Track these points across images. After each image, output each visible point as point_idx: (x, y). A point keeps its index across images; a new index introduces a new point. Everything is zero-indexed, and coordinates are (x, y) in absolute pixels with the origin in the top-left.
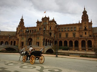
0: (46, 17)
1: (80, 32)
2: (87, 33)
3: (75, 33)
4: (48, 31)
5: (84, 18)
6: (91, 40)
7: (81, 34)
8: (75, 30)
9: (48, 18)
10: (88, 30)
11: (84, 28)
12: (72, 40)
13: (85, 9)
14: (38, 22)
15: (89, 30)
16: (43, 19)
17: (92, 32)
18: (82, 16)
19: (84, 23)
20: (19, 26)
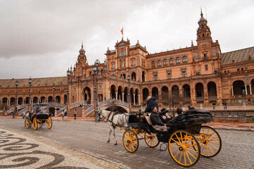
0: (122, 41)
1: (194, 66)
2: (210, 66)
3: (185, 69)
4: (129, 68)
5: (201, 35)
6: (214, 80)
7: (197, 69)
8: (185, 63)
9: (128, 43)
10: (210, 60)
11: (202, 56)
12: (177, 84)
13: (202, 15)
14: (109, 53)
15: (214, 60)
16: (117, 45)
17: (219, 63)
18: (198, 32)
19: (201, 44)
20: (77, 64)
